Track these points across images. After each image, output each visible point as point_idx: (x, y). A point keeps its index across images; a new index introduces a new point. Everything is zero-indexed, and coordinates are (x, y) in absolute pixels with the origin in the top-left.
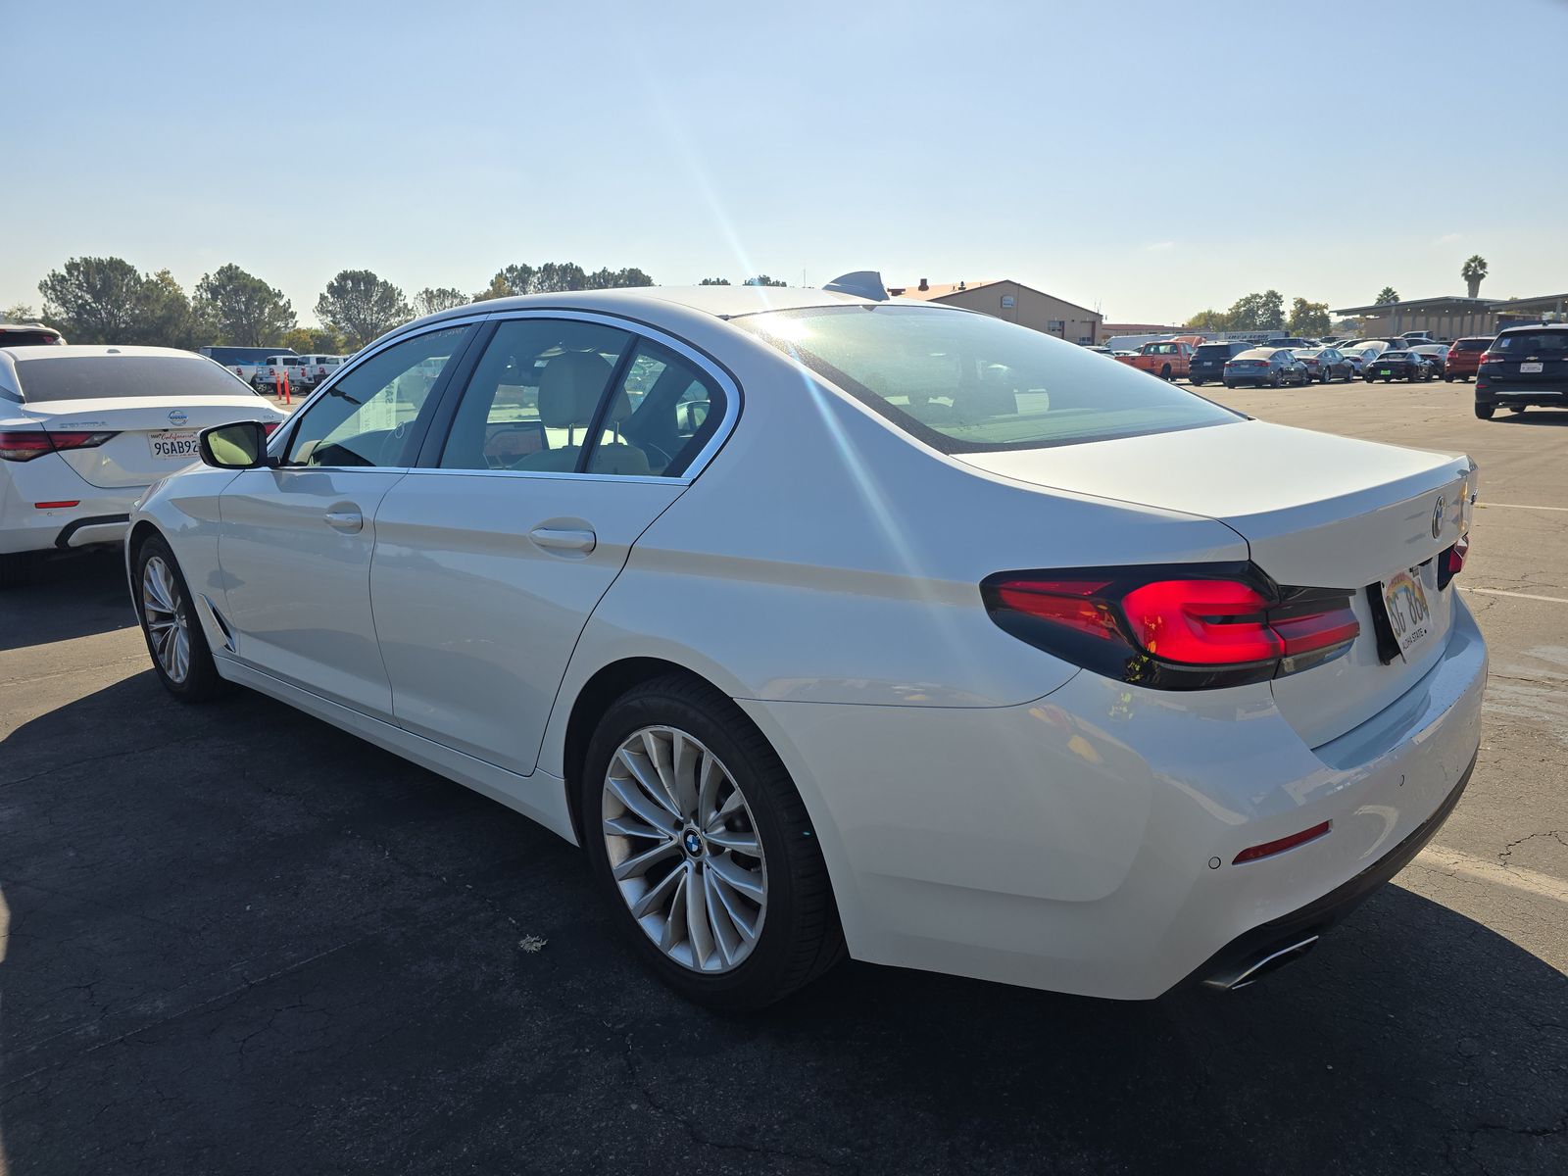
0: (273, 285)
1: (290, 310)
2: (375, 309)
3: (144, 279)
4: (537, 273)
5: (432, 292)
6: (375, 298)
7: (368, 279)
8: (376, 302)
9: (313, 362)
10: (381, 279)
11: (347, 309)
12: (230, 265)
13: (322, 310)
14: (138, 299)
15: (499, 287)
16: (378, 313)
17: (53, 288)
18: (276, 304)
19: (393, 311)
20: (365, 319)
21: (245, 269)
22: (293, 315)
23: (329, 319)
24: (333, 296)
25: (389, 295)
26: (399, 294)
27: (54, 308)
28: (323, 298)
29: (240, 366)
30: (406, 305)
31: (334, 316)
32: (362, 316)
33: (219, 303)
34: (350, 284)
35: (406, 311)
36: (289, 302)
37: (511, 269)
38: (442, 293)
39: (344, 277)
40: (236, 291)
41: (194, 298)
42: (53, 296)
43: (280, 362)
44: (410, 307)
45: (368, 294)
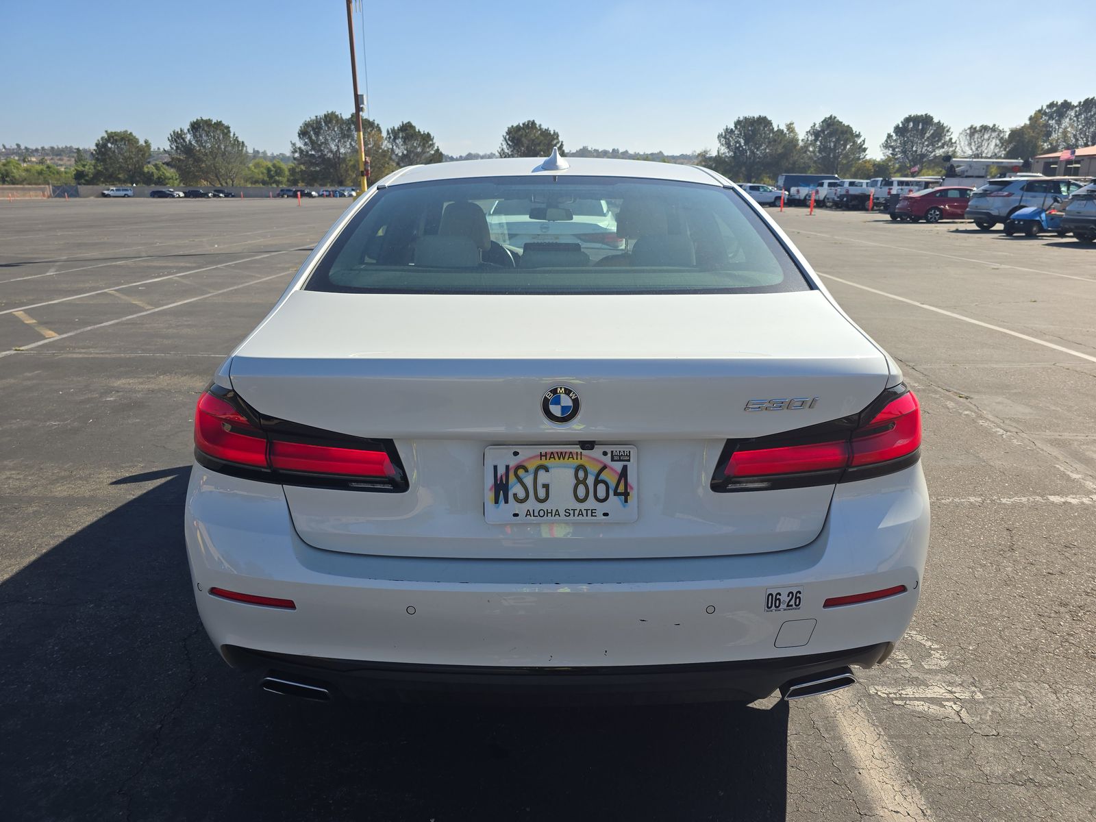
0: (855, 129)
1: (864, 146)
2: (926, 143)
3: (776, 129)
4: (1076, 107)
5: (975, 128)
6: (927, 135)
7: (927, 120)
8: (928, 138)
9: (846, 185)
10: (936, 120)
11: (905, 144)
12: (831, 116)
13: (886, 146)
14: (769, 142)
15: (1036, 121)
16: (928, 146)
17: (725, 138)
18: (855, 143)
19: (940, 144)
20: (916, 151)
21: (840, 118)
22: (865, 150)
23: (889, 152)
24: (896, 135)
25: (940, 130)
26: (948, 131)
27: (724, 150)
28: (889, 136)
29: (799, 188)
30: (951, 139)
31: (894, 150)
32: (914, 149)
33: (818, 143)
34: (911, 125)
35: (950, 143)
36: (864, 141)
37: (1051, 105)
38: (985, 128)
39: (908, 120)
40: (831, 135)
41: (802, 140)
42: (724, 142)
43: (826, 185)
44: (953, 141)
45: (923, 132)
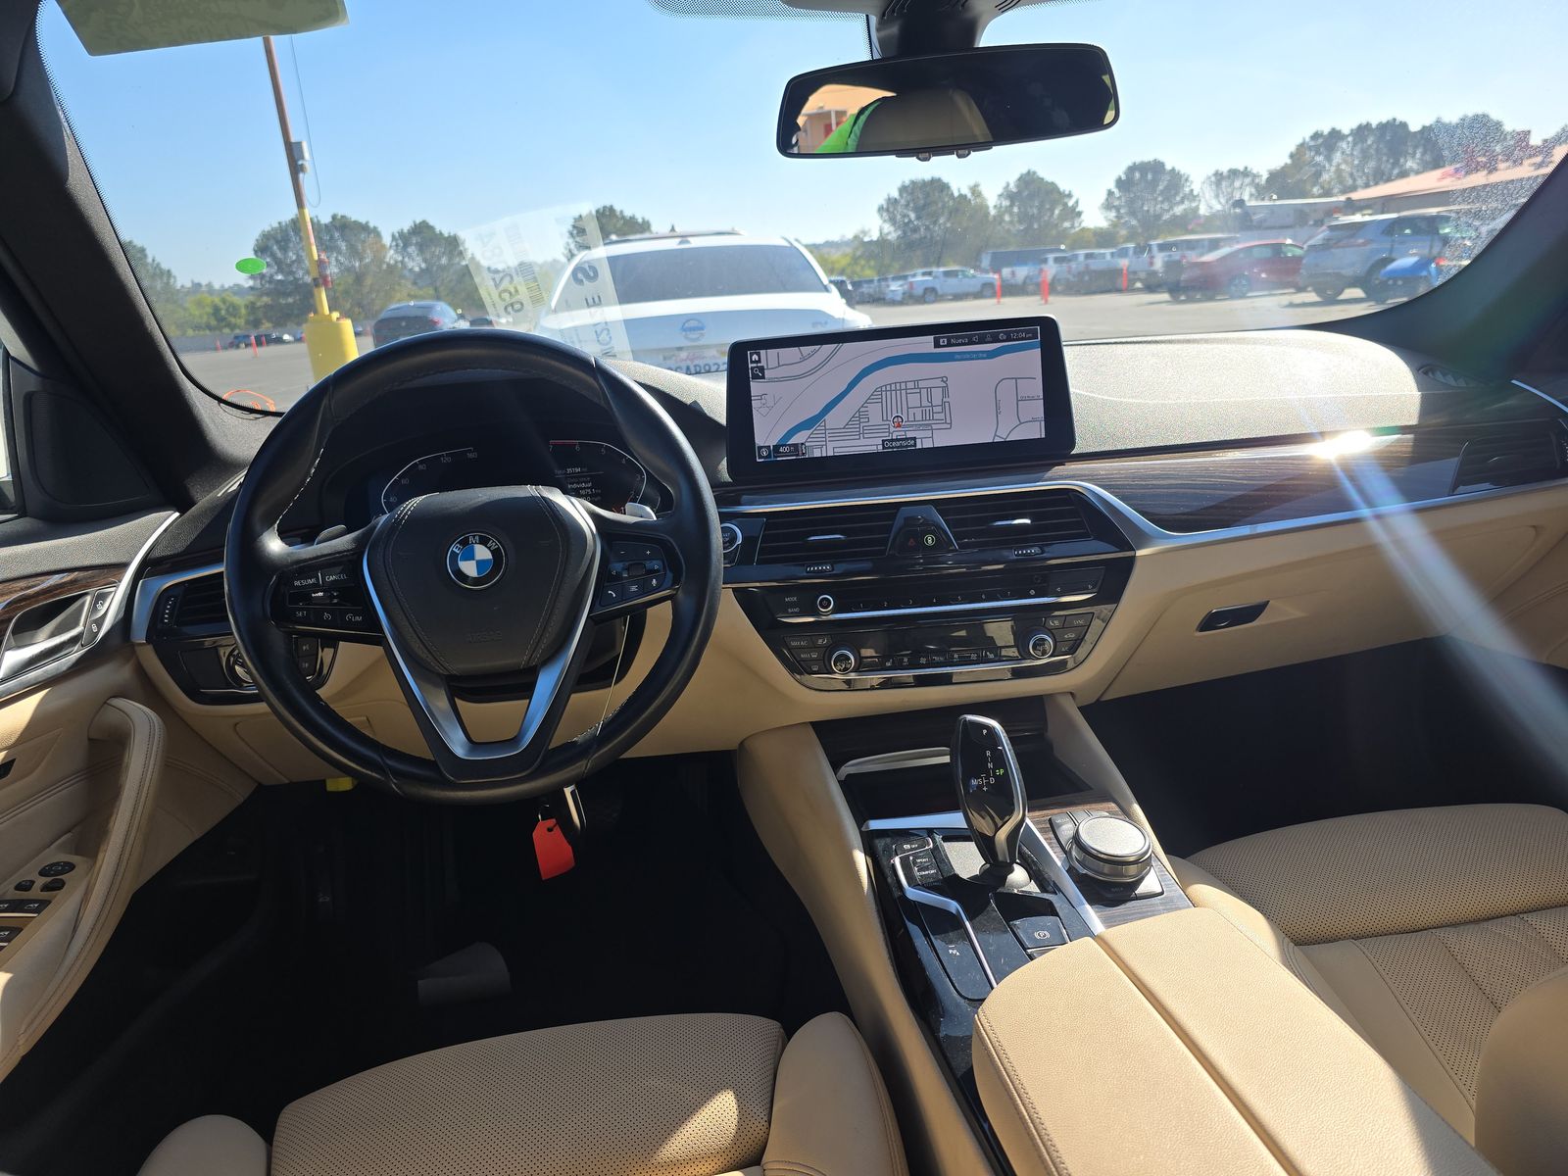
0: (1063, 187)
1: (1077, 210)
2: (1160, 199)
3: (956, 194)
4: (1348, 136)
5: (1222, 174)
6: (1161, 188)
7: (1157, 167)
8: (1162, 192)
9: (1081, 258)
10: (1168, 167)
11: (1131, 203)
12: (1029, 172)
13: (1108, 206)
14: (950, 213)
15: (1299, 159)
16: (1162, 202)
17: (888, 210)
18: (1066, 204)
19: (1178, 199)
20: (1148, 211)
21: (1041, 174)
22: (1079, 214)
23: (1113, 214)
24: (1120, 191)
25: (1176, 180)
26: (1187, 180)
27: (888, 228)
28: (1110, 193)
29: (1015, 268)
30: (1192, 191)
31: (1118, 210)
32: (1146, 208)
33: (1016, 210)
34: (1137, 175)
35: (1192, 196)
36: (1077, 202)
37: (1316, 136)
38: (1234, 173)
39: (1132, 169)
40: (1031, 196)
41: (995, 206)
42: (887, 218)
43: (1051, 262)
44: (1195, 193)
45: (1155, 183)
